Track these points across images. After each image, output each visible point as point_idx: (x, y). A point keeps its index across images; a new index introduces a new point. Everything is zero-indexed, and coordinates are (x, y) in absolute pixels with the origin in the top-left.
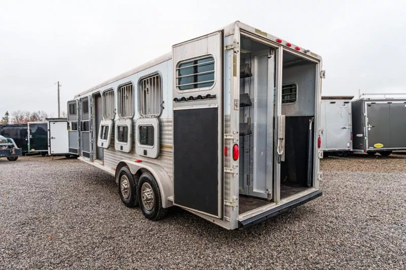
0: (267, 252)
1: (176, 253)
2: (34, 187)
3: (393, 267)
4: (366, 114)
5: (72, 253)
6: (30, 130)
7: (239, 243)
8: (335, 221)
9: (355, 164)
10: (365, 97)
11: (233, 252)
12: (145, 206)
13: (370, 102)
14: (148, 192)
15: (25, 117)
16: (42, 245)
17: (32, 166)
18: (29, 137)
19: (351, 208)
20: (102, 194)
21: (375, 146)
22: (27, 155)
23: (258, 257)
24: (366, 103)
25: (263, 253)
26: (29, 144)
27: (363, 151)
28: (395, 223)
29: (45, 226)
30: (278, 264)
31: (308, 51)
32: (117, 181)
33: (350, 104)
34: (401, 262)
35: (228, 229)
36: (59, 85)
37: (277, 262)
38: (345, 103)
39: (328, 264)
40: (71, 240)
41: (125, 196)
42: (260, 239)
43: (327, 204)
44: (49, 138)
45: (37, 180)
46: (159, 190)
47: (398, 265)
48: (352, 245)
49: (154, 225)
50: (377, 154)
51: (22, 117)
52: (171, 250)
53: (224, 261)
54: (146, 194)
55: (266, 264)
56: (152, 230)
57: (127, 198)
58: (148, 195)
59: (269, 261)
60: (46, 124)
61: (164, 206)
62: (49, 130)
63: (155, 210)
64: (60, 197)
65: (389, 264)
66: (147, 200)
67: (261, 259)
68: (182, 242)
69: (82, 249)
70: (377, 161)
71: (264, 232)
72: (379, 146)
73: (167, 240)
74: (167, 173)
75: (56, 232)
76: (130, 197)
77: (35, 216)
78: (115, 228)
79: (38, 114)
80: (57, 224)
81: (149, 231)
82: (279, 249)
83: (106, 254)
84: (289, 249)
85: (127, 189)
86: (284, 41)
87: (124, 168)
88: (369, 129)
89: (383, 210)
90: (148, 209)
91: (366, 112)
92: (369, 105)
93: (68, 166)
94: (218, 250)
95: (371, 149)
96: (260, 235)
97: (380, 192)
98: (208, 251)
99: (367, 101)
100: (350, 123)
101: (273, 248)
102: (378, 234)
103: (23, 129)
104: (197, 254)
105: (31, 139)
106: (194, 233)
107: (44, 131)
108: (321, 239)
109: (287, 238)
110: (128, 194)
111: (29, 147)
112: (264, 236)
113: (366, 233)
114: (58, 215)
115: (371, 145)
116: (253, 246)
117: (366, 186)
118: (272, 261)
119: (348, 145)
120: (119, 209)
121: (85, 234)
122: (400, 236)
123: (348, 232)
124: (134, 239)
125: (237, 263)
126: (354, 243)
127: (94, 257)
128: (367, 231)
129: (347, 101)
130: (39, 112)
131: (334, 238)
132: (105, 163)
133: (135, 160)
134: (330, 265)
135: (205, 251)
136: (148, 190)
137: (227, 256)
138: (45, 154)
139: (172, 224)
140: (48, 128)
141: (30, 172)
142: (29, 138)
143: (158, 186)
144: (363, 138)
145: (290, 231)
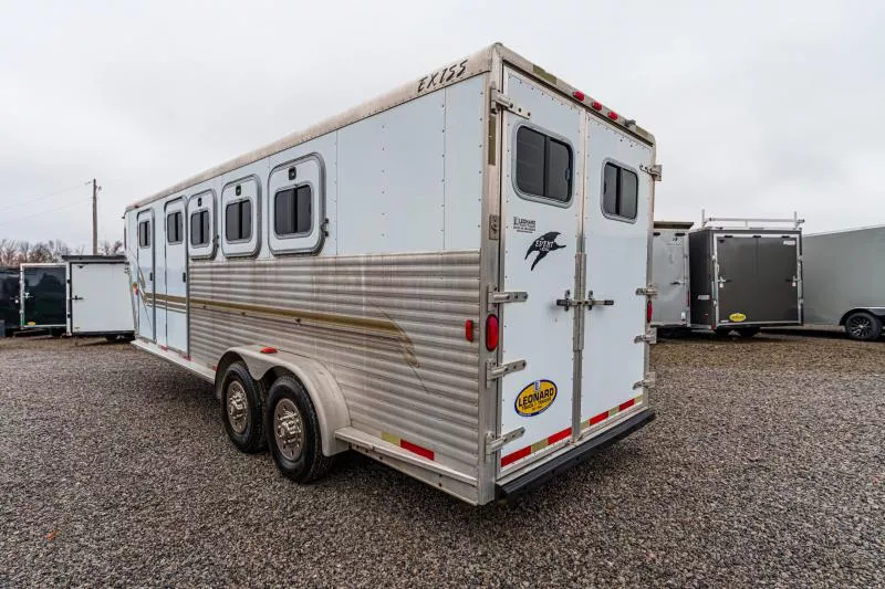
0: (557, 552)
1: (355, 563)
2: (25, 408)
3: (822, 576)
4: (715, 257)
5: (104, 575)
6: (26, 282)
7: (494, 532)
8: (684, 473)
9: (697, 352)
10: (714, 225)
11: (485, 555)
12: (282, 450)
13: (723, 235)
14: (290, 419)
15: (17, 254)
16: (28, 558)
17: (27, 359)
18: (24, 295)
19: (710, 444)
20: (185, 423)
21: (731, 317)
22: (18, 336)
23: (539, 564)
24: (716, 235)
25: (549, 555)
26: (22, 311)
27: (710, 327)
28: (800, 475)
29: (40, 504)
30: (584, 580)
31: (633, 122)
32: (219, 395)
33: (686, 238)
34: (836, 565)
35: (474, 503)
36: (95, 187)
37: (582, 576)
38: (678, 235)
39: (690, 574)
40: (103, 539)
41: (238, 428)
42: (538, 520)
43: (662, 435)
44: (68, 298)
45: (36, 392)
46: (316, 416)
47: (831, 571)
48: (730, 527)
49: (303, 495)
50: (733, 332)
51: (10, 254)
52: (343, 557)
53: (467, 578)
54: (284, 424)
55: (558, 581)
56: (297, 507)
57: (243, 433)
58: (290, 426)
59: (565, 574)
60: (63, 269)
61: (326, 452)
62: (70, 281)
63: (306, 459)
64: (85, 432)
65: (814, 570)
66: (288, 437)
67: (546, 569)
68: (368, 534)
69: (129, 563)
70: (736, 346)
71: (545, 503)
72: (738, 318)
73: (333, 530)
74: (334, 376)
75: (67, 522)
76: (248, 431)
77: (19, 479)
78: (212, 504)
79: (48, 247)
80: (72, 497)
81: (292, 511)
82: (582, 542)
83: (189, 573)
84: (603, 543)
85: (241, 412)
86: (589, 98)
87: (235, 367)
88: (721, 286)
89: (771, 448)
90: (289, 457)
91: (716, 253)
92: (721, 241)
93: (110, 358)
94: (450, 551)
95: (725, 323)
96: (538, 510)
97: (756, 409)
98: (429, 556)
99: (717, 232)
100: (687, 273)
101: (568, 540)
102: (775, 500)
103: (10, 280)
104: (404, 563)
105: (26, 301)
106: (393, 512)
107: (59, 283)
108: (665, 515)
109: (597, 516)
110: (244, 423)
111: (22, 319)
112: (546, 513)
113: (750, 500)
114: (77, 474)
115: (724, 316)
116: (526, 538)
117: (728, 397)
118: (571, 574)
119: (683, 315)
120: (222, 458)
121: (139, 521)
122: (817, 502)
123: (716, 499)
124: (257, 530)
125: (496, 583)
126: (732, 522)
127: (157, 582)
128: (752, 493)
129: (680, 231)
130: (51, 243)
131: (690, 513)
132: (192, 354)
133: (262, 348)
134: (694, 577)
135: (421, 555)
136: (291, 415)
137: (472, 567)
138: (59, 334)
139: (344, 491)
140: (68, 278)
141: (19, 373)
142: (22, 297)
143: (313, 408)
144: (710, 301)
145: (600, 499)
